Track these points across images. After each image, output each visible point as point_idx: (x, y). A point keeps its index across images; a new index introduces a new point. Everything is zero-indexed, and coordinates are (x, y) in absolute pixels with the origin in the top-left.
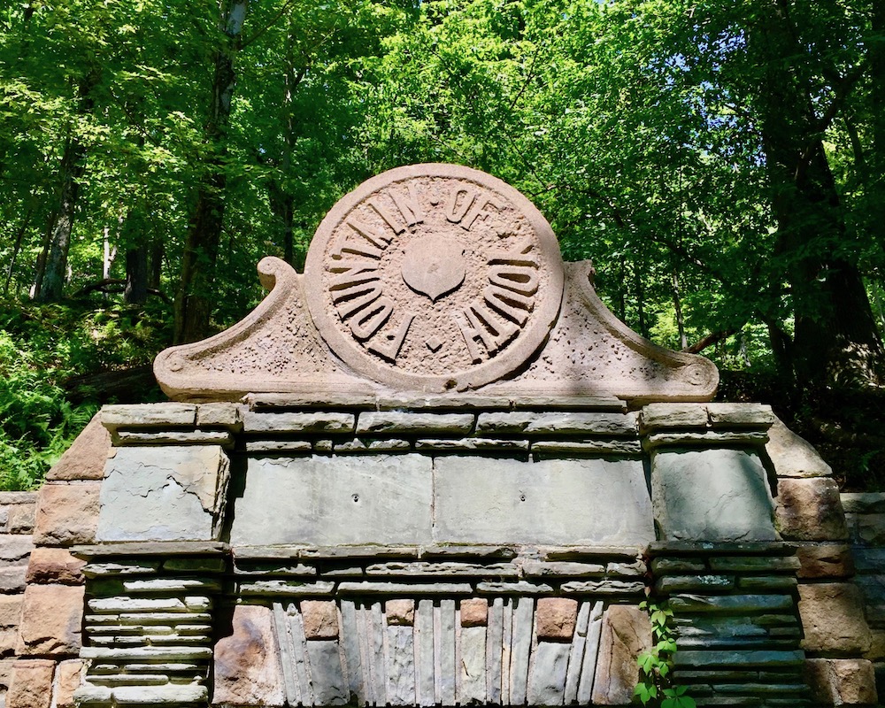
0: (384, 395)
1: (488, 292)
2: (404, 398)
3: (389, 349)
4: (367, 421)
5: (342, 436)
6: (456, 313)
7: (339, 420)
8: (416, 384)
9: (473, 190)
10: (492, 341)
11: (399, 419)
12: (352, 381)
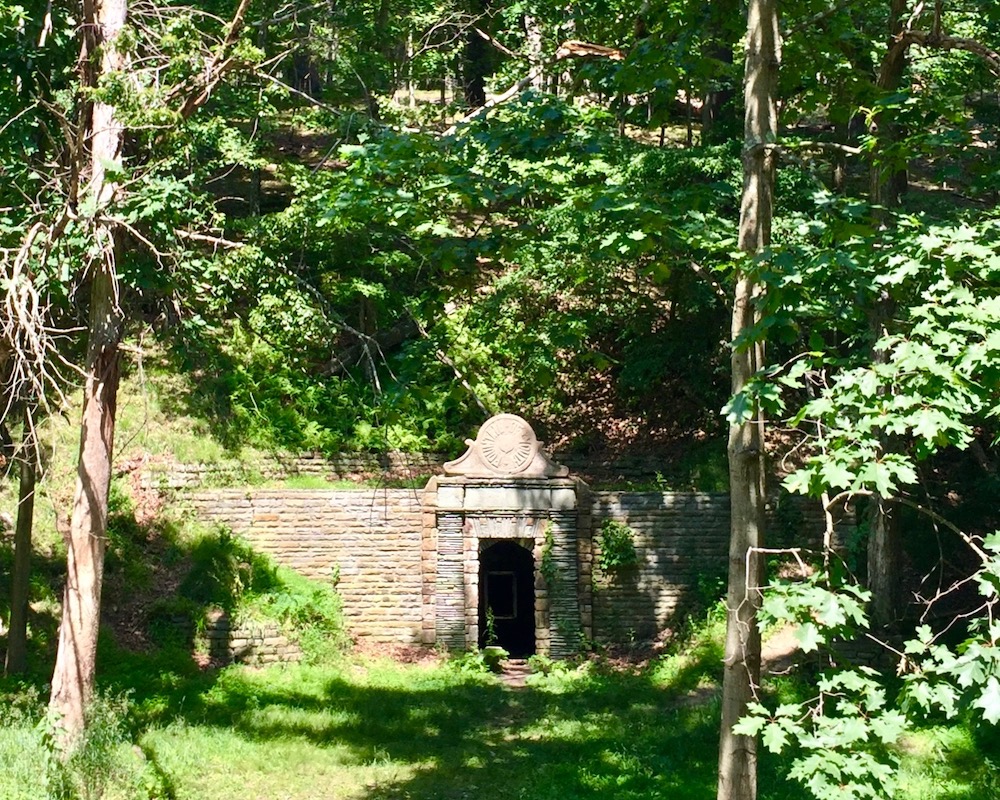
0: (496, 475)
1: (519, 451)
2: (500, 476)
3: (496, 464)
4: (492, 481)
5: (487, 484)
6: (511, 456)
7: (486, 481)
8: (502, 473)
9: (516, 423)
10: (520, 463)
11: (499, 481)
12: (490, 471)
